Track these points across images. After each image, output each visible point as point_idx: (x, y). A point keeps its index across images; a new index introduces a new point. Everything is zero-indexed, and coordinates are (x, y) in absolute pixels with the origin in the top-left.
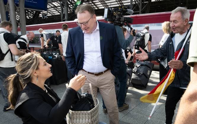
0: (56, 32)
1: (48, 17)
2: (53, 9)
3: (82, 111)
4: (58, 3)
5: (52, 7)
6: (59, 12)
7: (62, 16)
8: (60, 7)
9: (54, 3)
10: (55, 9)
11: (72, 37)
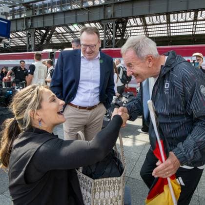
0: (20, 62)
1: (12, 47)
2: (17, 39)
3: (108, 177)
4: (24, 33)
5: (17, 37)
6: (24, 43)
7: (28, 46)
8: (26, 38)
9: (18, 33)
10: (20, 39)
11: (64, 60)
